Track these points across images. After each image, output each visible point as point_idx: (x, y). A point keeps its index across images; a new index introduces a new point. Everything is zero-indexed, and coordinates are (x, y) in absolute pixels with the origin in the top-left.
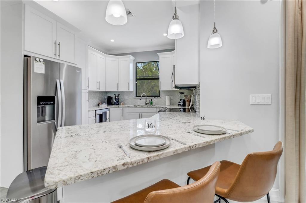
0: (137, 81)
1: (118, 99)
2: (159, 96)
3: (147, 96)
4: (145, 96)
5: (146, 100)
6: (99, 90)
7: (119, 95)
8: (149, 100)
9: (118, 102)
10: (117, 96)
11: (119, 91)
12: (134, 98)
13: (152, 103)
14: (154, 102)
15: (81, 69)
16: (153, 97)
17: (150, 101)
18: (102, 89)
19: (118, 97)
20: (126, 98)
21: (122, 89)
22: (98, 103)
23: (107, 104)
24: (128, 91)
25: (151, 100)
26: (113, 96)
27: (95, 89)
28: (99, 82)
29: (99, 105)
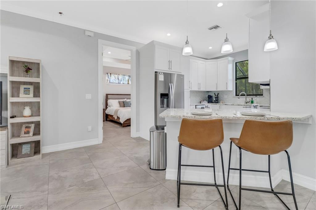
0: (237, 80)
1: (218, 98)
2: (262, 95)
3: (247, 95)
4: (245, 95)
5: (246, 99)
6: (200, 90)
7: (218, 94)
8: (249, 99)
9: (217, 100)
10: (216, 95)
11: (218, 90)
12: (234, 97)
13: (252, 102)
14: (256, 101)
15: (184, 75)
16: (255, 96)
17: (251, 100)
18: (203, 89)
19: (218, 95)
20: (226, 96)
21: (221, 88)
22: (200, 101)
23: (207, 102)
24: (226, 90)
25: (252, 98)
26: (213, 95)
27: (196, 89)
28: (199, 83)
29: (201, 102)
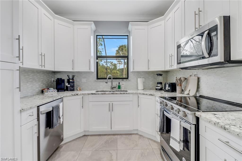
0: (98, 59)
1: (74, 82)
2: (127, 78)
3: (113, 79)
4: (111, 79)
5: (112, 84)
6: (43, 68)
7: (73, 76)
8: (115, 83)
9: (73, 86)
10: (71, 77)
11: (76, 70)
13: (119, 87)
14: (123, 85)
16: (121, 80)
17: (118, 84)
18: (49, 67)
19: (73, 79)
20: (84, 80)
22: (41, 89)
23: (56, 90)
24: (88, 70)
25: (119, 83)
26: (65, 78)
27: (36, 66)
28: (43, 55)
29: (42, 92)
